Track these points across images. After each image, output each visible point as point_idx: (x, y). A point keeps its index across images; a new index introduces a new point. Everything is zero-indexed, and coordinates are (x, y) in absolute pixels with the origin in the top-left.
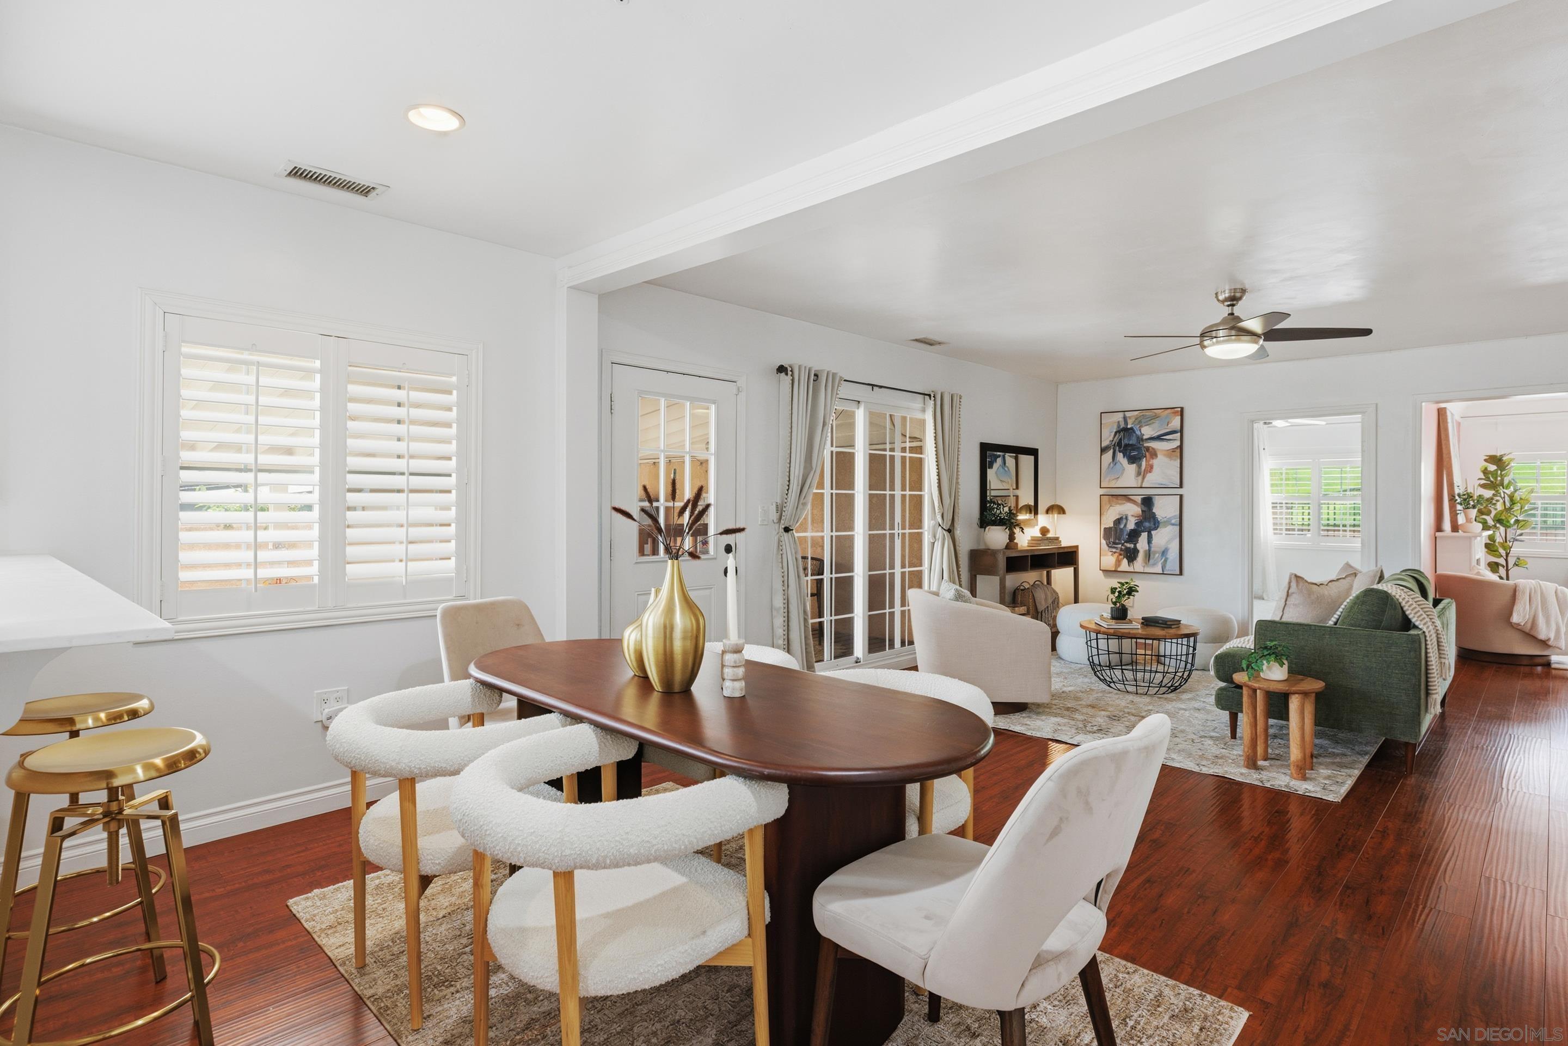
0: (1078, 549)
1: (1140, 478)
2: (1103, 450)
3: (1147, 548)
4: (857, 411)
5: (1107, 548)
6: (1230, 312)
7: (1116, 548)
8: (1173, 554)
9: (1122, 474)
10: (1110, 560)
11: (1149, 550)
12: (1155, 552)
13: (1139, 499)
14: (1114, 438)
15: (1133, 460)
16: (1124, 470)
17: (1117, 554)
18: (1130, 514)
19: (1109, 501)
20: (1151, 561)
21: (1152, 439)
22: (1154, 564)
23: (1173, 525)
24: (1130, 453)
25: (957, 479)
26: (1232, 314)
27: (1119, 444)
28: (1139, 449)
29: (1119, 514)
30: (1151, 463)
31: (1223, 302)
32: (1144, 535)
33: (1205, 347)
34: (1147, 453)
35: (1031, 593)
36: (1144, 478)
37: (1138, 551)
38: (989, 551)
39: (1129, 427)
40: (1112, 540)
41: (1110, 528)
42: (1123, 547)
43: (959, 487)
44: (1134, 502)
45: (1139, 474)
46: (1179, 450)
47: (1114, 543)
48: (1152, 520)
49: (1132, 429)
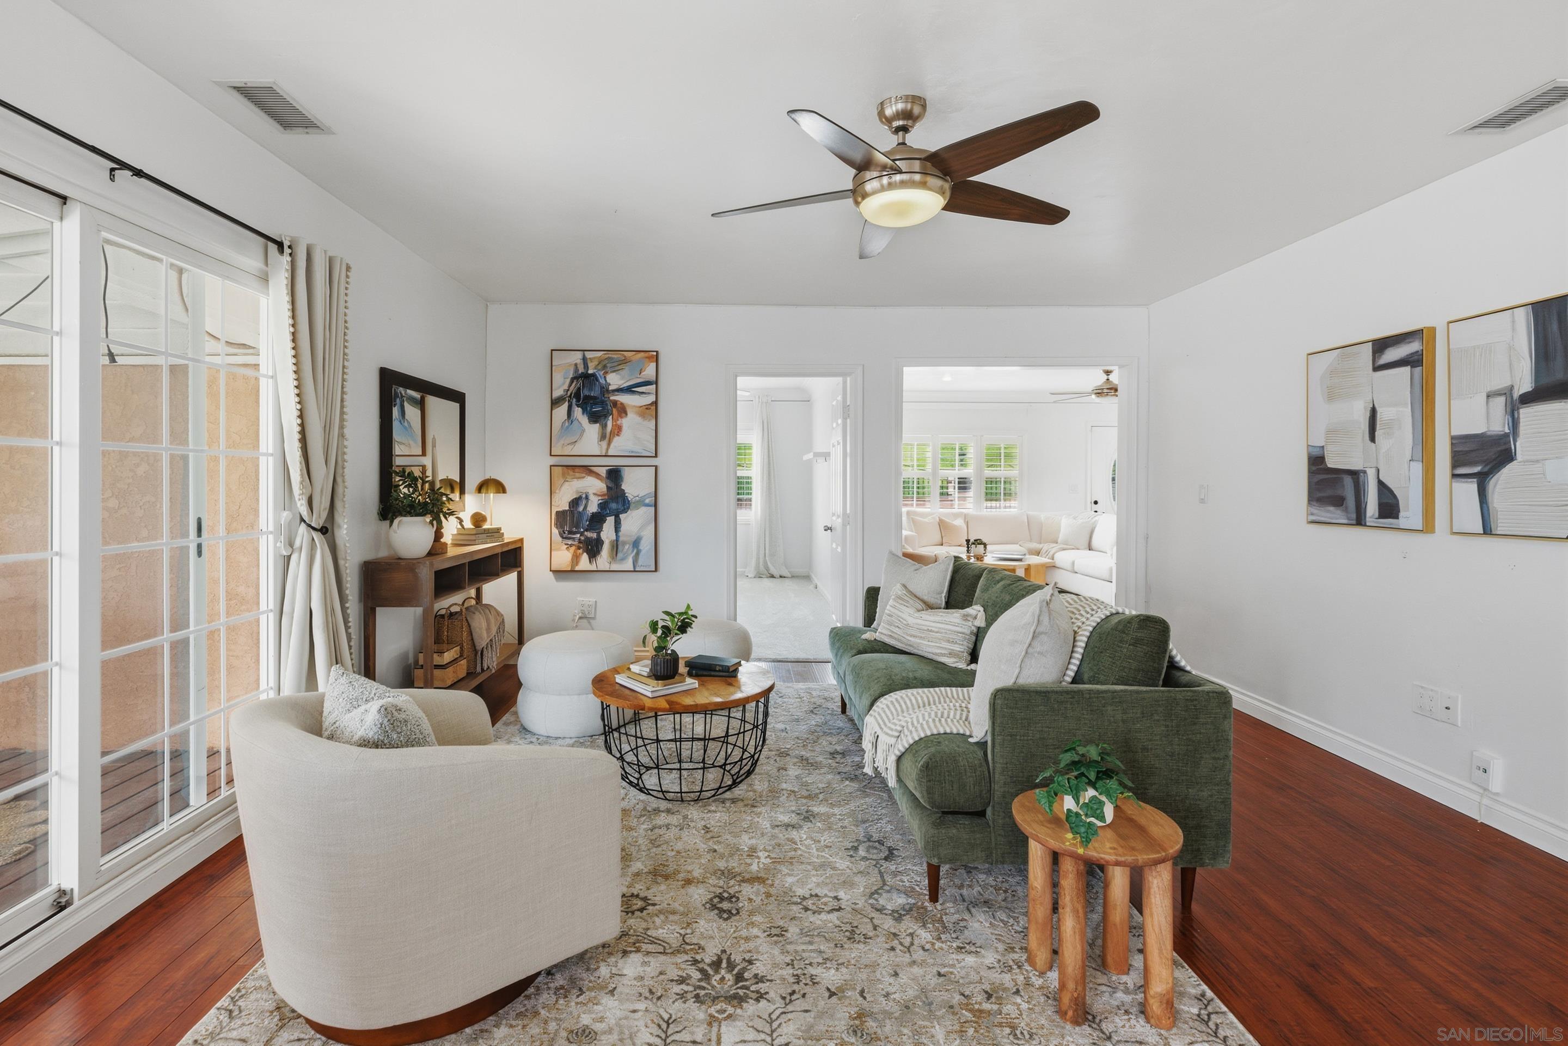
0: (522, 544)
1: (604, 444)
2: (555, 403)
3: (614, 538)
4: (57, 224)
5: (561, 539)
6: (901, 141)
7: (573, 539)
8: (647, 545)
9: (581, 435)
10: (564, 557)
11: (617, 540)
12: (624, 543)
13: (603, 472)
14: (570, 386)
15: (595, 418)
16: (584, 431)
17: (573, 548)
18: (591, 491)
19: (564, 475)
20: (620, 555)
21: (620, 390)
22: (623, 559)
23: (648, 505)
24: (592, 408)
25: (342, 427)
26: (904, 144)
27: (577, 395)
28: (603, 403)
29: (577, 492)
30: (619, 422)
31: (889, 121)
32: (610, 520)
33: (865, 196)
34: (614, 410)
35: (465, 624)
36: (609, 444)
37: (602, 543)
38: (403, 563)
39: (590, 372)
40: (567, 528)
41: (564, 512)
42: (582, 538)
43: (346, 443)
44: (597, 475)
45: (603, 437)
46: (653, 408)
47: (570, 532)
48: (620, 500)
49: (593, 375)
